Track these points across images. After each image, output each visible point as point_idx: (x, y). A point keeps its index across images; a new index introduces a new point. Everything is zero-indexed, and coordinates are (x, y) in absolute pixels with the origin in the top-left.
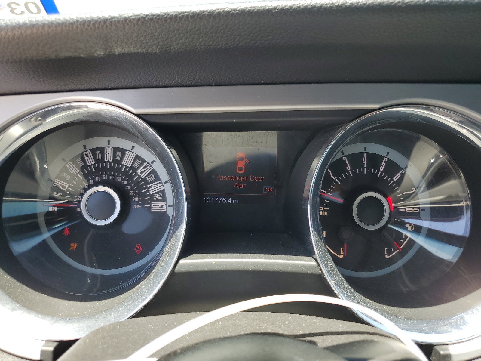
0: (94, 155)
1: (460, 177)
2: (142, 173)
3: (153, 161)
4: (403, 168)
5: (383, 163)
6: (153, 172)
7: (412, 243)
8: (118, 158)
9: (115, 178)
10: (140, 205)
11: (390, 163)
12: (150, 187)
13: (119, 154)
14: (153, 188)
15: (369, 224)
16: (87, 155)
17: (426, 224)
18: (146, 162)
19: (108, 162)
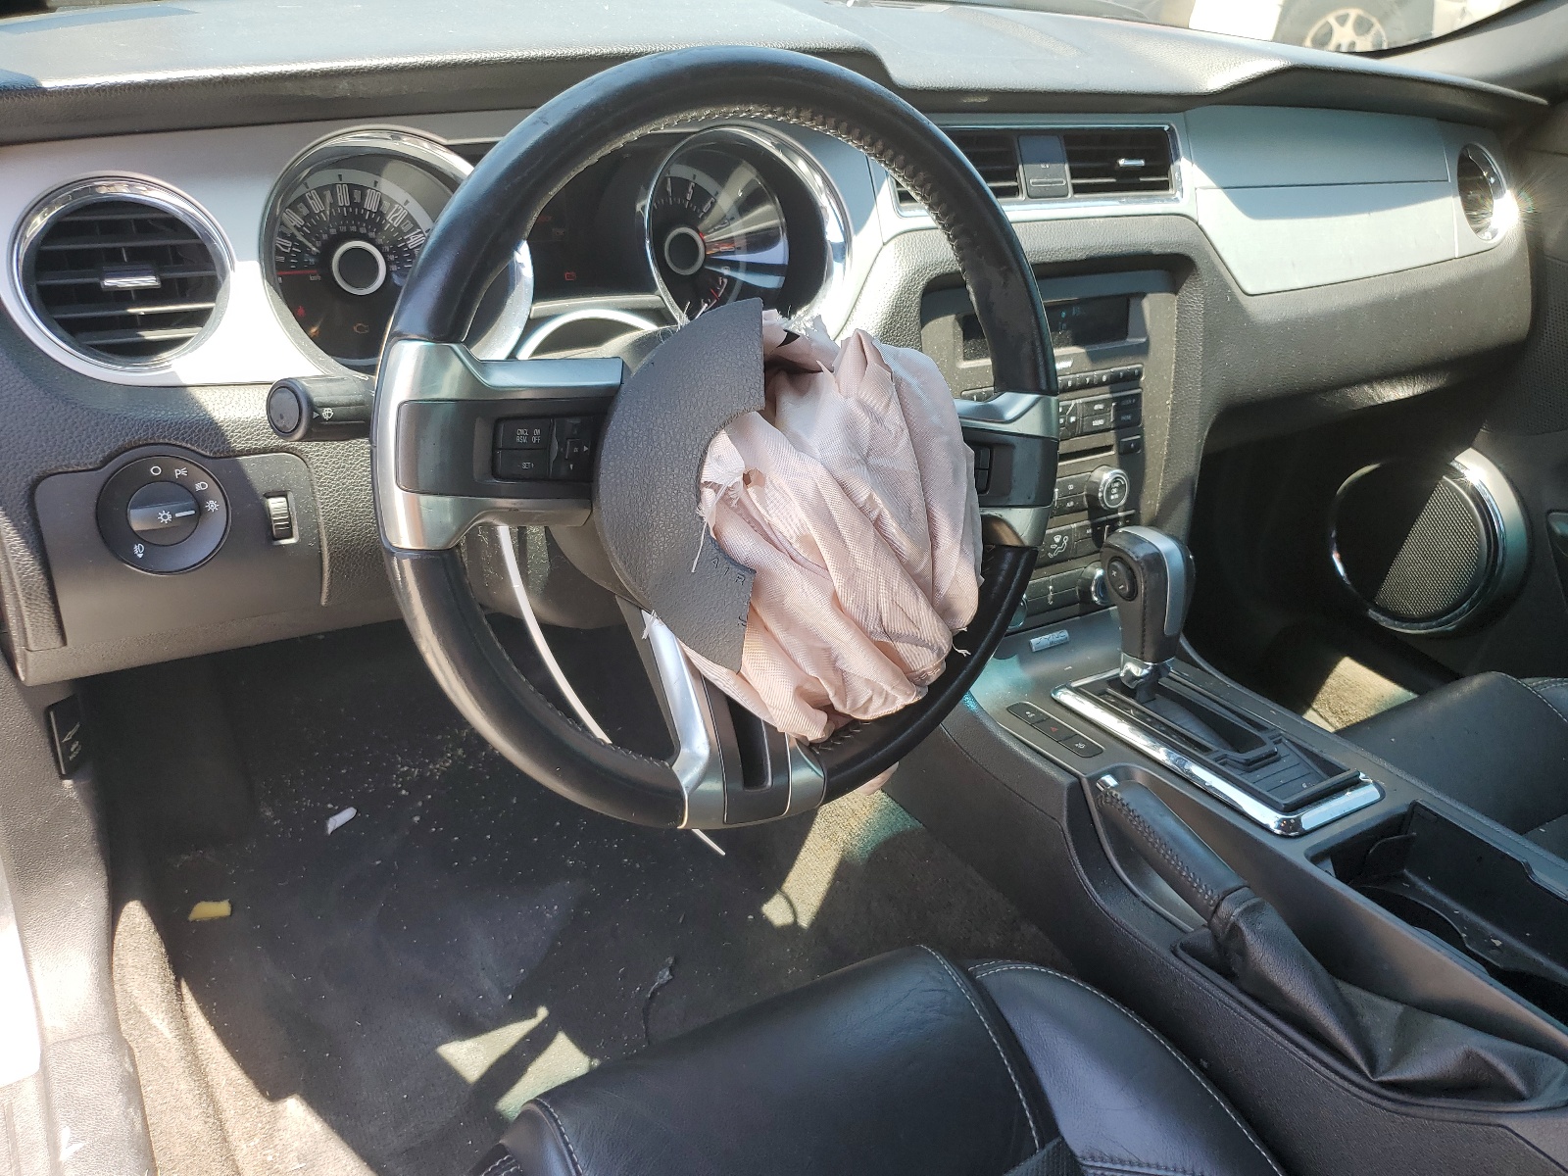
0: (322, 198)
1: (775, 203)
2: (393, 220)
3: (407, 202)
4: (713, 195)
5: (690, 190)
6: (409, 217)
7: (732, 280)
8: (357, 199)
9: (348, 229)
10: (398, 265)
11: (698, 189)
12: (409, 239)
13: (357, 194)
14: (412, 240)
15: (683, 268)
16: (311, 198)
17: (742, 257)
18: (397, 203)
19: (344, 206)
